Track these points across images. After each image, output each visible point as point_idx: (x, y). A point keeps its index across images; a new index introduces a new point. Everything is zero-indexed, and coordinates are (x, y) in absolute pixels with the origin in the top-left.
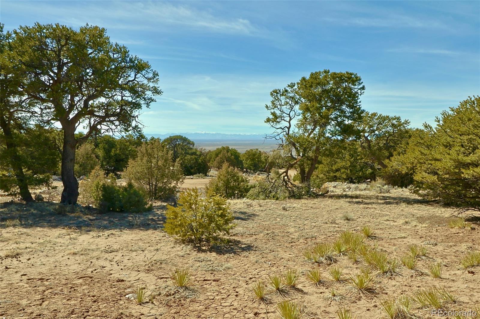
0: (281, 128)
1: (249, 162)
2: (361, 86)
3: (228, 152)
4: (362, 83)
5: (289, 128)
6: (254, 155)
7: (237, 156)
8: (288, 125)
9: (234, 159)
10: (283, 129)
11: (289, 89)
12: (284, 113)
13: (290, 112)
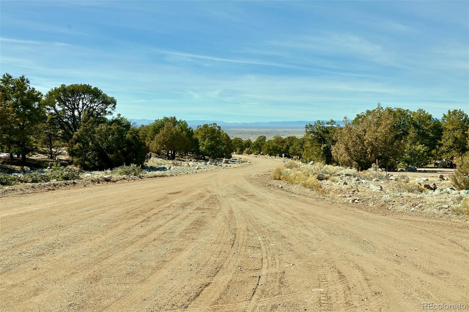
1: (206, 142)
6: (212, 132)
9: (186, 136)
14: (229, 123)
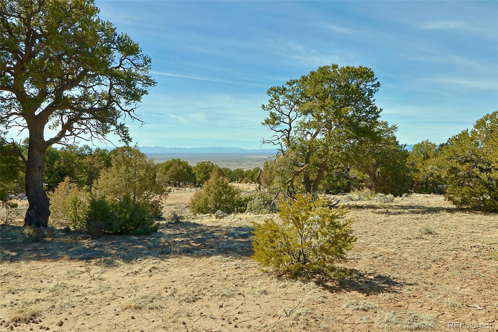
0: (281, 131)
1: (201, 175)
2: (375, 82)
3: (179, 165)
4: (376, 79)
5: (289, 131)
6: (207, 167)
7: (189, 169)
8: (288, 127)
9: (187, 172)
10: (282, 132)
11: (287, 87)
12: (283, 113)
13: (290, 113)
14: (247, 150)
